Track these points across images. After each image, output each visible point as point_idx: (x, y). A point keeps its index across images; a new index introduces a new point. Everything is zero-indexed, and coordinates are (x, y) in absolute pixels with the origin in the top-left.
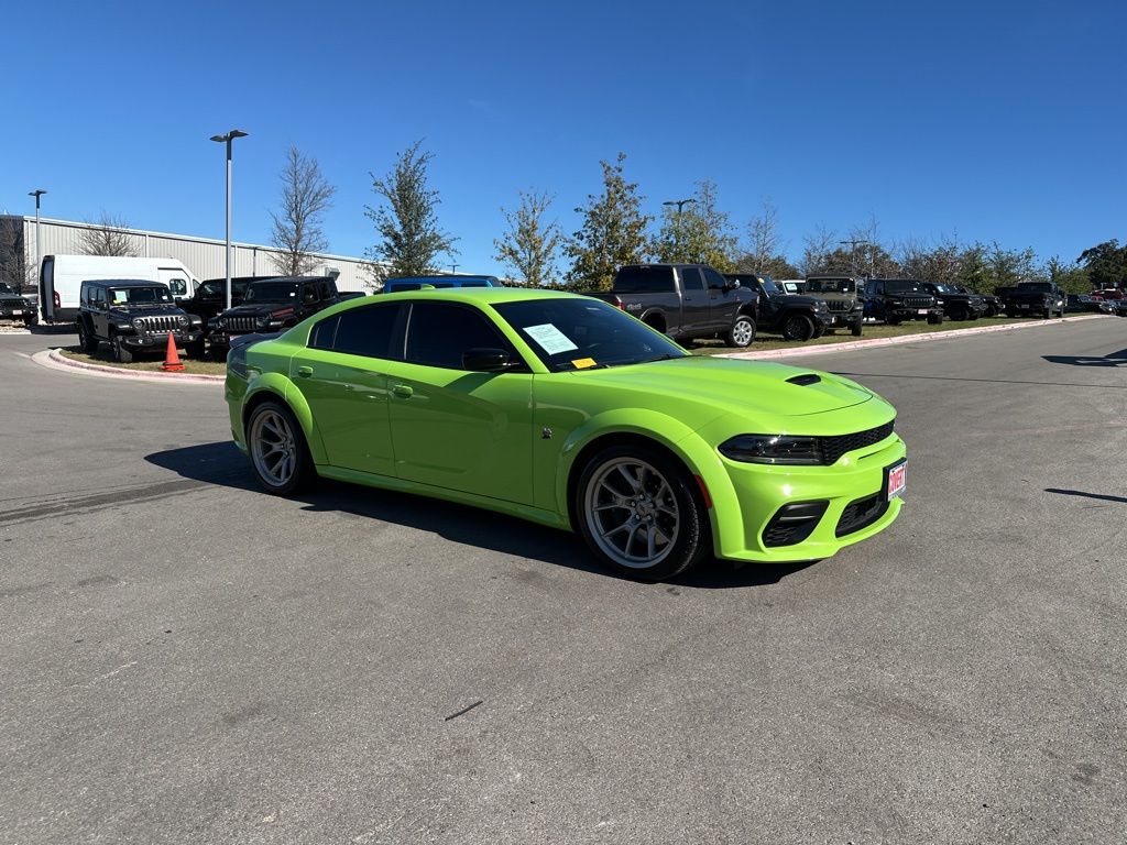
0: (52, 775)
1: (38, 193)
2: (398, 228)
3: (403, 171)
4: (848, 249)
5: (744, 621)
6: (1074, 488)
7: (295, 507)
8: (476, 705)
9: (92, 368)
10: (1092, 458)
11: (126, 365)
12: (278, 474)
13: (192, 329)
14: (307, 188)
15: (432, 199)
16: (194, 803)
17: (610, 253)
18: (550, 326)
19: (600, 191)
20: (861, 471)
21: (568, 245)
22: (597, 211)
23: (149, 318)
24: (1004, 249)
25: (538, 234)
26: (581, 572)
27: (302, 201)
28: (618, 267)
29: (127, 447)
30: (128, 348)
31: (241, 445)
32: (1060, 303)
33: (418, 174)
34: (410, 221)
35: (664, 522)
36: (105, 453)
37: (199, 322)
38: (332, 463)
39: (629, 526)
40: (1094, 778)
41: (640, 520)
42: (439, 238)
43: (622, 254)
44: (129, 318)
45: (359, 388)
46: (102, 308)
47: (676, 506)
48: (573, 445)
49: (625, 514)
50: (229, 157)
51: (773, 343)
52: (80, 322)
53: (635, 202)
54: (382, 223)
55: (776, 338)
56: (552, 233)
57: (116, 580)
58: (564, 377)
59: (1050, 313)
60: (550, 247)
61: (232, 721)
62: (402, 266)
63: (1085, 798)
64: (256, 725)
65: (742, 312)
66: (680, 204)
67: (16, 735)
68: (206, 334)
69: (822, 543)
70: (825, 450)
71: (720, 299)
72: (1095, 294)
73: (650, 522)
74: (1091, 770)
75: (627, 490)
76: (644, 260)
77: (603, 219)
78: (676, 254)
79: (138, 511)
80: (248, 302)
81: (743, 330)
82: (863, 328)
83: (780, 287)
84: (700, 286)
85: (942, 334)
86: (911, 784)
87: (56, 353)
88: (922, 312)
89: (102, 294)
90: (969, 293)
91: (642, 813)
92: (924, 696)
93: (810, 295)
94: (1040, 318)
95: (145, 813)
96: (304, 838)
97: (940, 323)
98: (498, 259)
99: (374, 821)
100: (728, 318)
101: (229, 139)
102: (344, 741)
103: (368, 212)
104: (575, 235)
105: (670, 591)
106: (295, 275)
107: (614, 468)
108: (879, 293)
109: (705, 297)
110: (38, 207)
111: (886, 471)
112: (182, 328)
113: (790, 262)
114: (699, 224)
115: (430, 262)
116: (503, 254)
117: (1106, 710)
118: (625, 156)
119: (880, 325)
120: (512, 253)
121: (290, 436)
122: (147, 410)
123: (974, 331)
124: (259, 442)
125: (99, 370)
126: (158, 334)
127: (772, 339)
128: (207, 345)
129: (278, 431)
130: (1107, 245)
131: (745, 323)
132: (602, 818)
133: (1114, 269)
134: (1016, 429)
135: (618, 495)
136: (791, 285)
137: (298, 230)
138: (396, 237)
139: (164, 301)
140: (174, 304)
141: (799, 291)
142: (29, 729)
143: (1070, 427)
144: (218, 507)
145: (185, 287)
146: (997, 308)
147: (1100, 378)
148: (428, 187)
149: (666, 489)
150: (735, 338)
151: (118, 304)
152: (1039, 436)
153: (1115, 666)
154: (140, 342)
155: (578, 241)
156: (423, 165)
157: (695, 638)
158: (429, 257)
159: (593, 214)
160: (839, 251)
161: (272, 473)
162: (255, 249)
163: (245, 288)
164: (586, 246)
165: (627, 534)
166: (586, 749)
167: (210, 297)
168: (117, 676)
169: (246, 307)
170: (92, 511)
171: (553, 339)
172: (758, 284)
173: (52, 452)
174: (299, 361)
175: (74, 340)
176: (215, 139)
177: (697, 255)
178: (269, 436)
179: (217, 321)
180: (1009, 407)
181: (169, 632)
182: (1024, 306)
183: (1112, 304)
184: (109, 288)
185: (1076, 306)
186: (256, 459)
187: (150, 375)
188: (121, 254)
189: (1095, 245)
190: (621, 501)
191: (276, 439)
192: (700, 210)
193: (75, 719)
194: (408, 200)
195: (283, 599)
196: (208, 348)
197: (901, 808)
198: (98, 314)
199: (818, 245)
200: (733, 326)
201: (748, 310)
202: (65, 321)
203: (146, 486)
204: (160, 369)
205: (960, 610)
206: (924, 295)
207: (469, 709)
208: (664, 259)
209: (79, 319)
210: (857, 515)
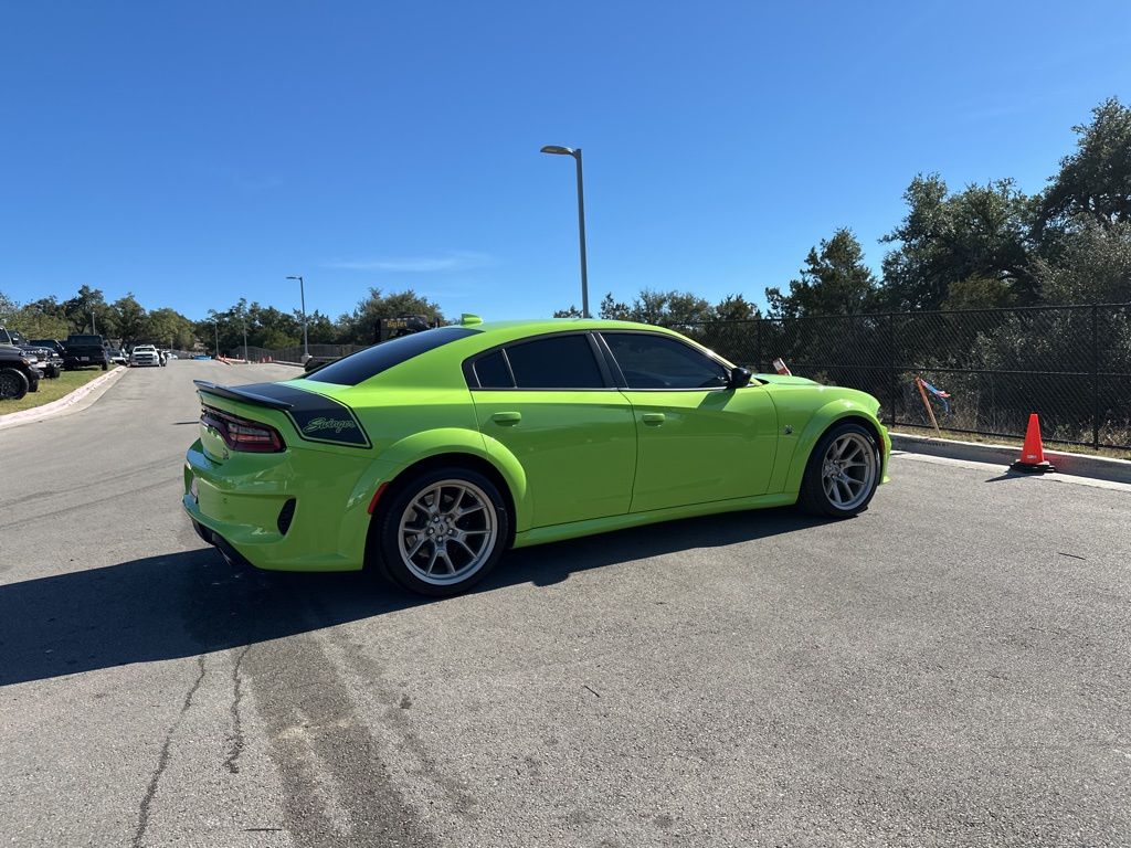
182: (83, 359)
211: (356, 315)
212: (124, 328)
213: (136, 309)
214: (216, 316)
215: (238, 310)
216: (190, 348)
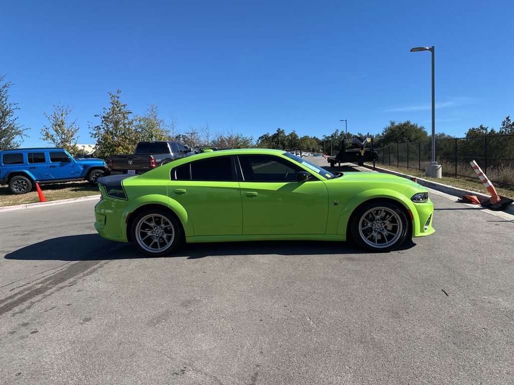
12: (155, 246)
19: (109, 107)
22: (107, 116)
38: (197, 234)
39: (374, 233)
41: (377, 231)
47: (401, 222)
73: (383, 230)
107: (369, 212)
118: (121, 91)
129: (152, 225)
135: (369, 222)
161: (150, 247)
165: (374, 236)
174: (173, 187)
190: (370, 225)
207: (444, 292)
211: (383, 134)
212: (291, 144)
213: (296, 136)
214: (326, 138)
215: (335, 134)
216: (318, 152)
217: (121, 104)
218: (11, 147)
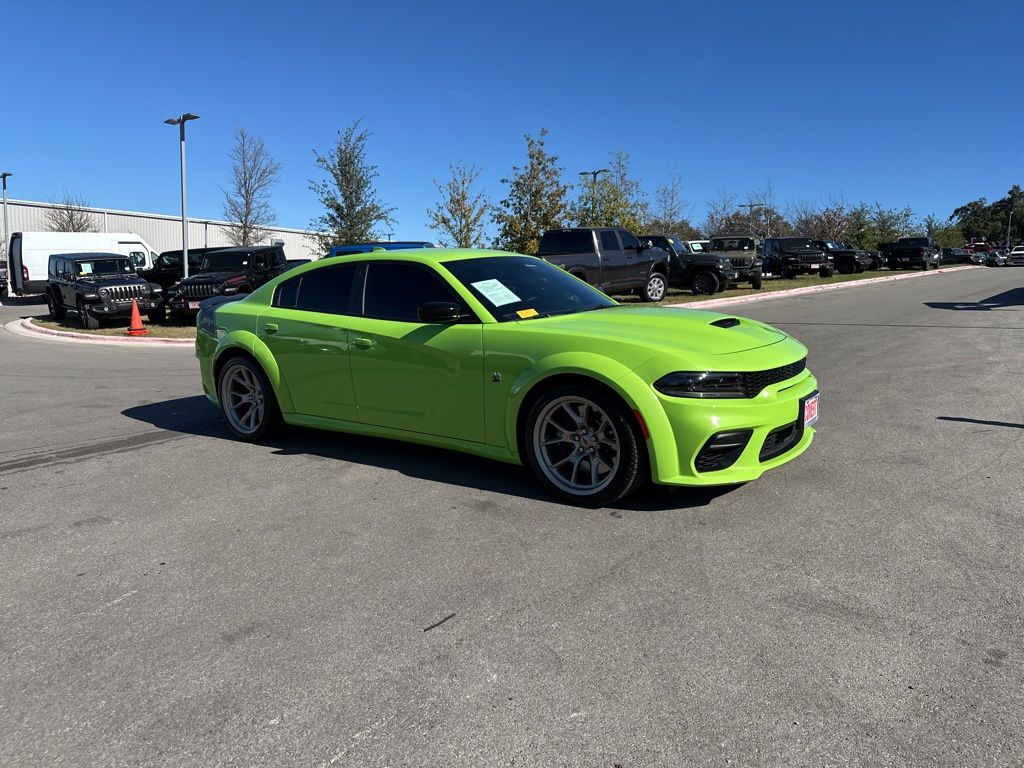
0: (72, 692)
1: (4, 176)
2: (340, 200)
3: (343, 147)
4: (746, 212)
5: (681, 538)
6: (962, 416)
7: (266, 451)
8: (450, 617)
9: (62, 335)
10: (976, 390)
11: (93, 331)
12: (248, 422)
13: (153, 296)
14: (255, 166)
15: (371, 173)
16: (205, 710)
17: (534, 219)
18: (495, 281)
19: (524, 163)
20: (780, 402)
21: (496, 213)
22: (522, 181)
23: (113, 288)
24: (886, 208)
25: (467, 203)
26: (532, 501)
27: (251, 177)
28: (541, 233)
29: (102, 403)
30: (95, 315)
31: (213, 397)
32: (936, 256)
33: (357, 150)
34: (351, 193)
35: (606, 454)
36: (84, 410)
37: (159, 290)
38: (297, 411)
39: (573, 458)
40: (1004, 661)
41: (583, 453)
42: (378, 209)
43: (545, 221)
44: (94, 288)
45: (313, 342)
46: (69, 279)
47: (617, 438)
48: (520, 388)
49: (569, 448)
50: (182, 139)
51: (683, 297)
52: (49, 293)
53: (555, 173)
54: (325, 196)
55: (685, 293)
56: (480, 203)
57: (109, 520)
58: (510, 326)
59: (928, 265)
60: (478, 216)
61: (230, 639)
62: (345, 235)
63: (996, 678)
64: (252, 642)
65: (655, 270)
66: (595, 174)
67: (33, 658)
68: (166, 302)
69: (747, 468)
70: (747, 384)
71: (635, 259)
72: (966, 247)
73: (593, 454)
74: (999, 655)
75: (571, 426)
76: (564, 224)
77: (528, 189)
78: (593, 219)
79: (122, 459)
80: (204, 271)
81: (656, 287)
82: (763, 282)
83: (687, 247)
84: (617, 247)
85: (833, 286)
86: (844, 672)
87: (27, 322)
88: (814, 266)
89: (69, 267)
90: (855, 248)
91: (609, 704)
92: (848, 597)
93: (714, 253)
94: (919, 270)
95: (161, 722)
96: (308, 737)
97: (831, 276)
98: (432, 227)
99: (369, 720)
100: (643, 276)
101: (182, 122)
102: (334, 652)
103: (313, 186)
104: (502, 202)
105: (613, 514)
106: (245, 245)
107: (557, 407)
108: (776, 250)
109: (621, 257)
110: (5, 188)
111: (802, 402)
112: (145, 296)
113: (693, 225)
114: (614, 191)
115: (371, 230)
116: (436, 222)
117: (1008, 603)
118: (547, 132)
119: (777, 279)
120: (445, 221)
121: (258, 387)
122: (118, 371)
123: (861, 282)
124: (229, 394)
125: (68, 336)
126: (122, 302)
127: (682, 293)
128: (168, 311)
129: (246, 383)
130: (976, 203)
131: (657, 279)
132: (574, 710)
133: (982, 225)
134: (906, 367)
135: (563, 430)
136: (696, 246)
137: (247, 204)
138: (338, 208)
139: (126, 272)
140: (136, 274)
141: (704, 250)
142: (45, 652)
143: (954, 364)
144: (194, 454)
145: (144, 259)
146: (881, 262)
147: (976, 320)
148: (367, 162)
149: (607, 423)
150: (649, 293)
151: (84, 276)
152: (927, 372)
153: (1012, 567)
154: (106, 309)
155: (505, 209)
156: (363, 142)
157: (640, 553)
158: (369, 226)
159: (518, 184)
160: (737, 214)
161: (242, 422)
162: (206, 223)
163: (201, 258)
164: (512, 213)
165: (572, 465)
166: (552, 651)
167: (168, 267)
168: (120, 604)
169: (202, 275)
170: (78, 461)
171: (499, 293)
172: (668, 244)
173: (36, 410)
174: (264, 319)
175: (44, 309)
176: (168, 122)
177: (612, 220)
178: (238, 388)
179: (177, 289)
180: (899, 348)
181: (163, 564)
182: (904, 260)
183: (982, 256)
184: (76, 260)
185: (950, 259)
186: (227, 410)
187: (116, 340)
188: (83, 230)
189: (965, 204)
190: (566, 436)
191: (245, 391)
192: (614, 179)
193: (86, 642)
194: (349, 175)
195: (265, 531)
196: (168, 314)
197: (837, 692)
198: (66, 285)
199: (719, 209)
200: (647, 283)
201: (660, 268)
202: (34, 293)
203: (125, 437)
204: (125, 334)
205: (872, 523)
206: (815, 251)
207: (443, 621)
208: (583, 223)
209: (48, 289)
210: (777, 442)
217: (546, 158)
218: (367, 239)
